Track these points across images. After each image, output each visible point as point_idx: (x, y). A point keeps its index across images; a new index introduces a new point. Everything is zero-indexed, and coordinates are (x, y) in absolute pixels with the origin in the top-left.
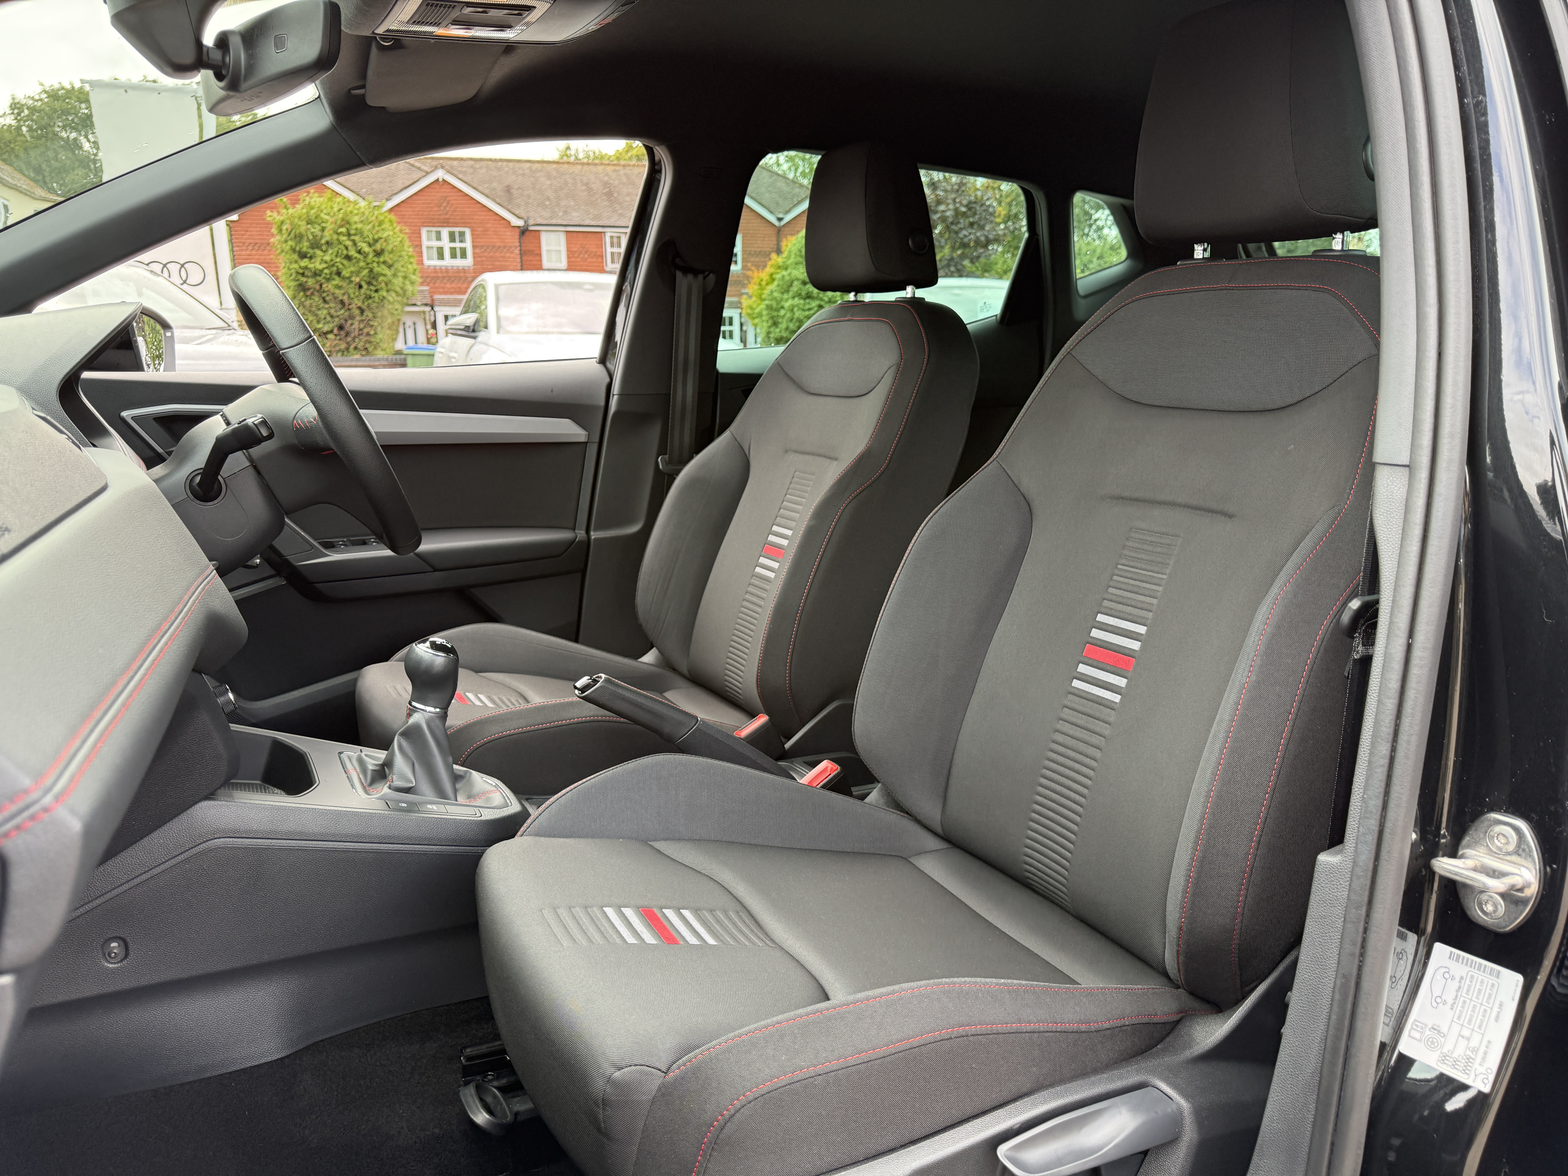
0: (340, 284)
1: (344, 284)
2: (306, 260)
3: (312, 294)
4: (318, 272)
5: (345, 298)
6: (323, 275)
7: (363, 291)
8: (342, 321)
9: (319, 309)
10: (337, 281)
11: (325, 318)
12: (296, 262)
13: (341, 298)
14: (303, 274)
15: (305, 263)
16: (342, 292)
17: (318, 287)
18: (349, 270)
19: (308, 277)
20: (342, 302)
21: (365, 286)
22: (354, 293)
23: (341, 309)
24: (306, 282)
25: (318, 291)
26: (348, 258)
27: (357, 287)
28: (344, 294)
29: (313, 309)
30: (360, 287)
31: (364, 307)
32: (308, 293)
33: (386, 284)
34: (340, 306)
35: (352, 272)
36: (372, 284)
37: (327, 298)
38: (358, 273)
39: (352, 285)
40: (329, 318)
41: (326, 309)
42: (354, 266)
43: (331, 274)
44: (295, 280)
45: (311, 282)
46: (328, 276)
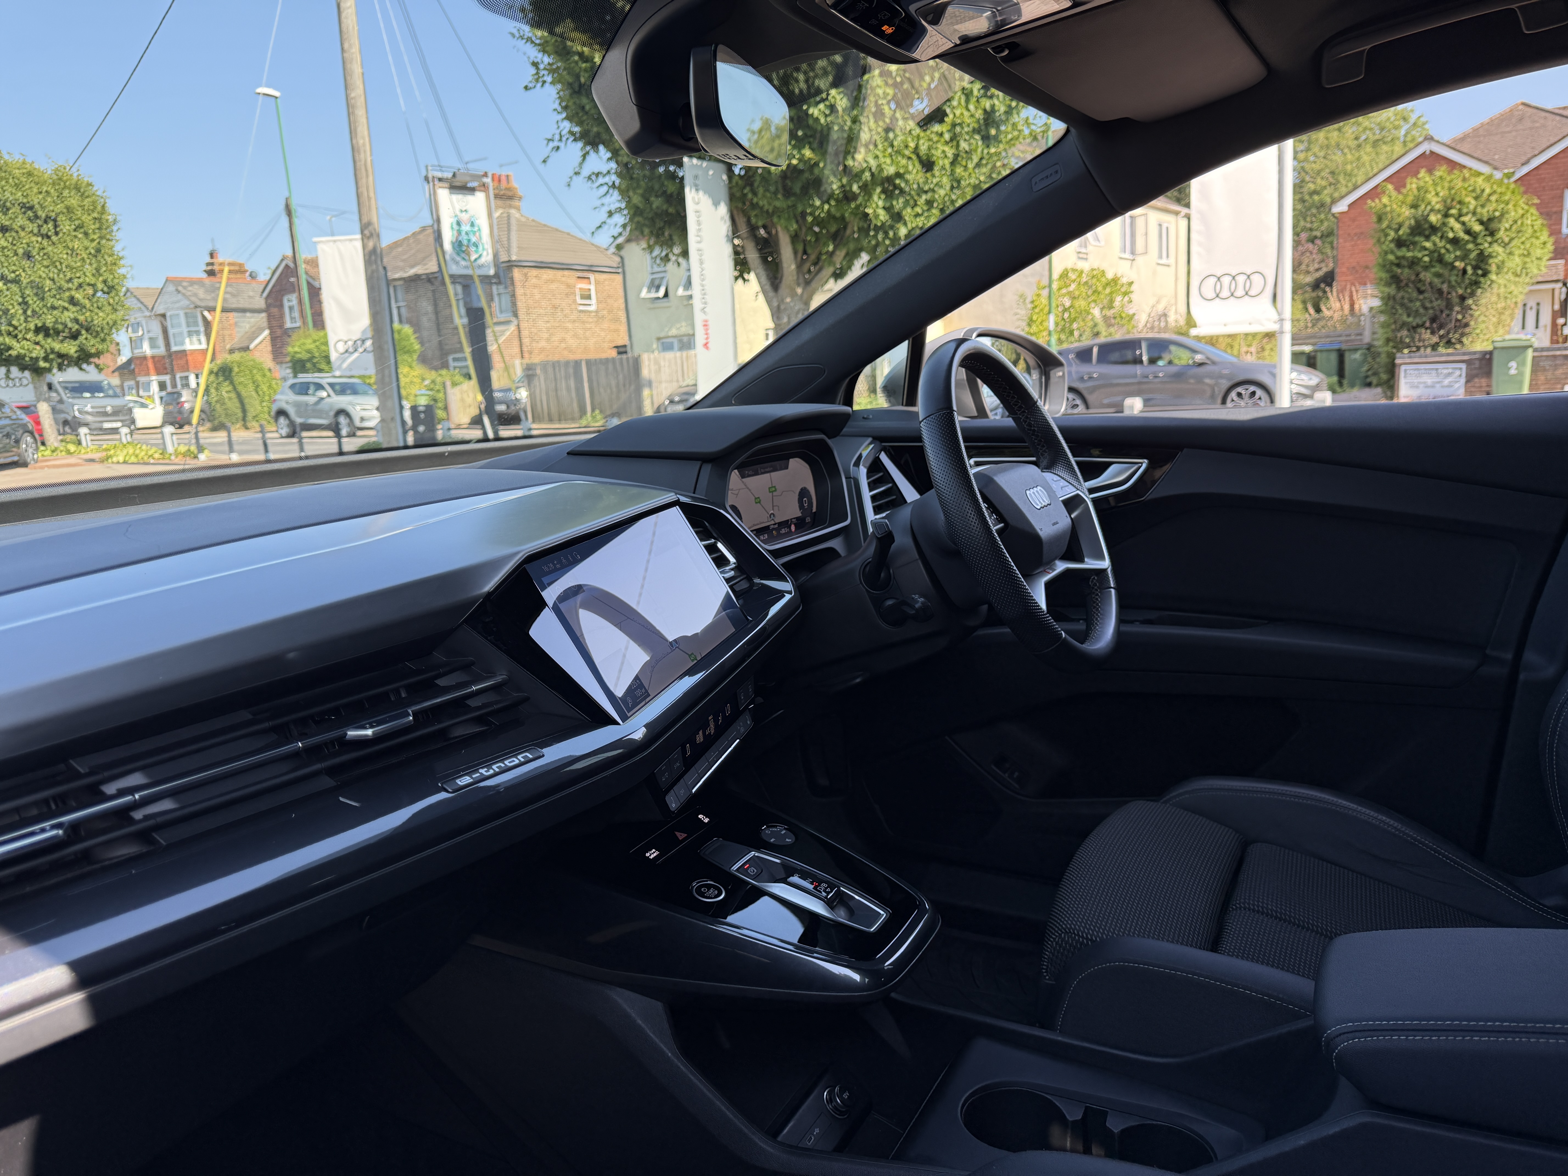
0: (1441, 271)
1: (1446, 272)
2: (1404, 249)
3: (1407, 285)
4: (1416, 260)
5: (1445, 287)
6: (1422, 264)
7: (1467, 276)
8: (1438, 313)
9: (1411, 301)
10: (1438, 269)
11: (1417, 311)
12: (1392, 252)
13: (1439, 286)
14: (1398, 265)
15: (1403, 252)
16: (1441, 280)
17: (1413, 278)
18: (1453, 256)
19: (1404, 267)
20: (1440, 292)
21: (1469, 270)
22: (1456, 281)
23: (1437, 299)
24: (1402, 273)
25: (1413, 282)
26: (1455, 241)
27: (1461, 273)
28: (1443, 283)
29: (1406, 301)
30: (1464, 271)
31: (1466, 295)
32: (1403, 284)
33: (1498, 267)
34: (1437, 296)
35: (1456, 257)
36: (1480, 268)
37: (1423, 288)
38: (1463, 258)
39: (1455, 272)
40: (1421, 311)
41: (1421, 300)
42: (1460, 249)
43: (1431, 261)
44: (1388, 271)
45: (1405, 273)
46: (1427, 264)
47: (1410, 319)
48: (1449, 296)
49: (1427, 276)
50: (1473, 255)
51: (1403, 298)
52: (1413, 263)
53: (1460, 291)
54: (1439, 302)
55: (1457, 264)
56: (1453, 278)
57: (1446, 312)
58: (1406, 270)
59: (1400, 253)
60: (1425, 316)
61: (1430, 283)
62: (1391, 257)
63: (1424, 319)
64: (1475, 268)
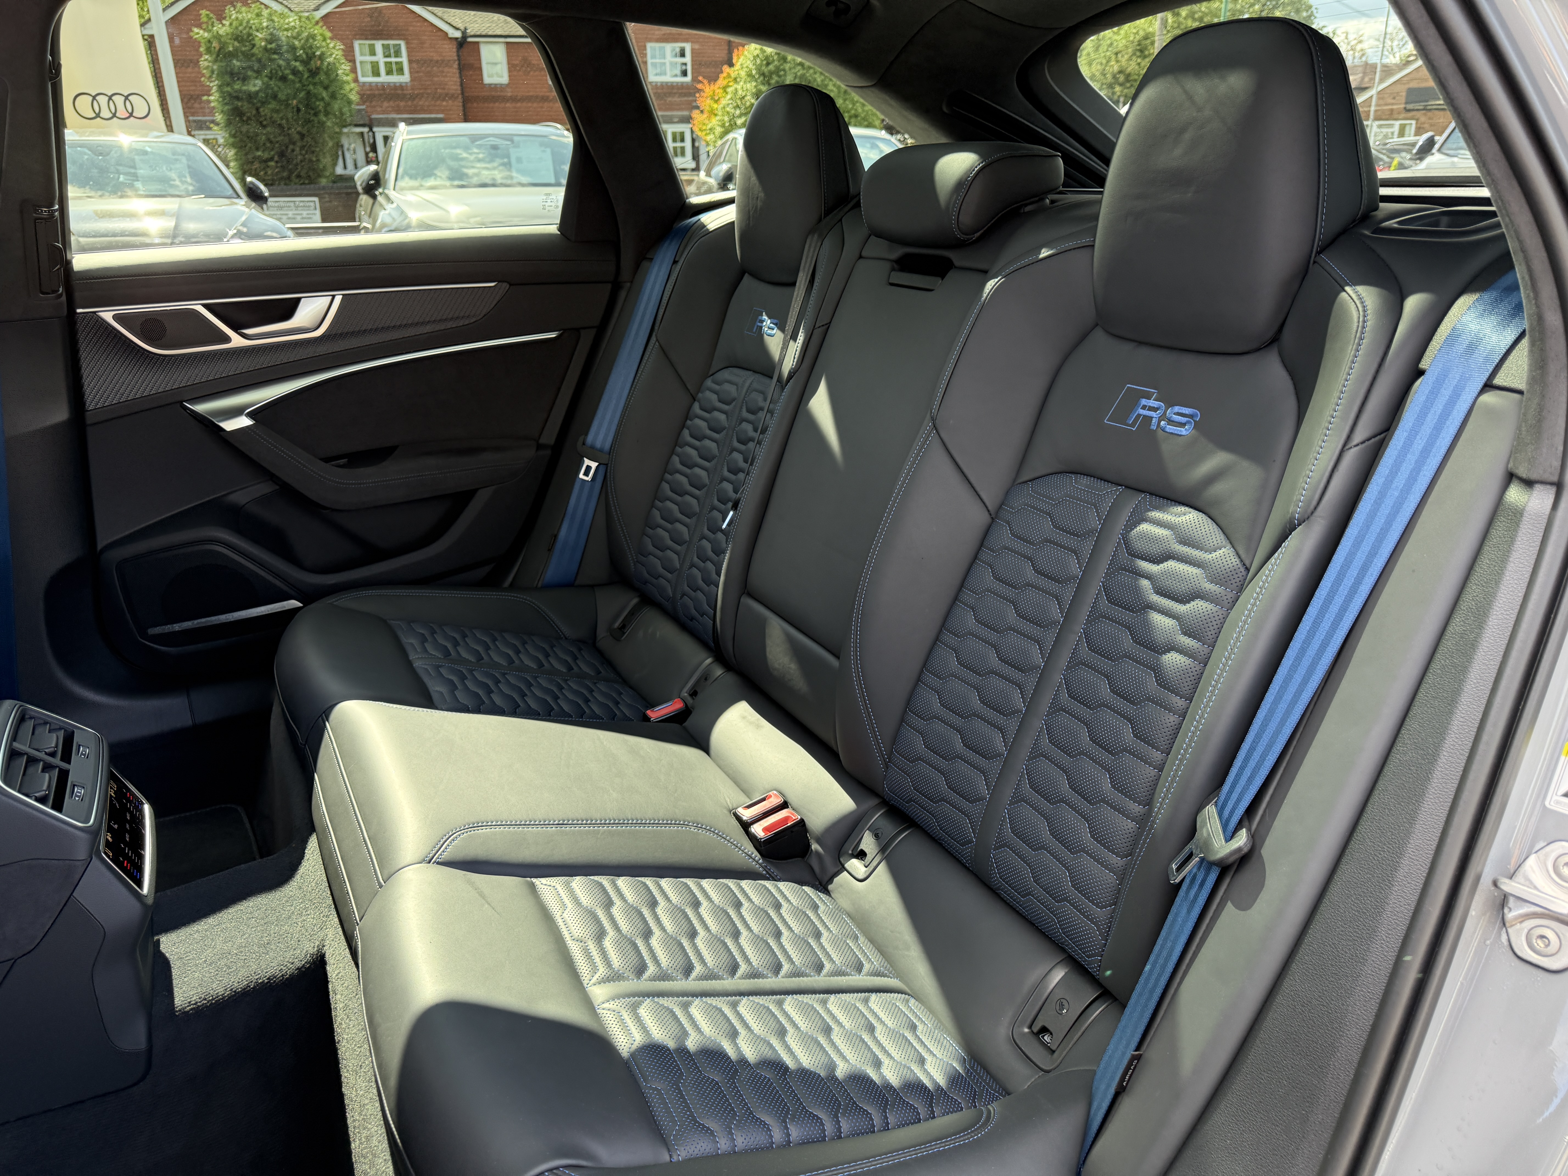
0: (278, 107)
1: (282, 108)
2: (239, 82)
3: (249, 118)
5: (284, 122)
6: (259, 99)
7: (301, 115)
9: (256, 135)
10: (273, 105)
13: (279, 122)
14: (238, 98)
16: (280, 116)
17: (254, 112)
18: (285, 93)
19: (243, 100)
20: (281, 127)
21: (303, 110)
22: (293, 118)
23: (280, 134)
24: (242, 106)
25: (254, 116)
26: (283, 79)
27: (295, 110)
28: (282, 119)
30: (299, 110)
31: (304, 132)
32: (245, 118)
33: (325, 108)
34: (279, 131)
35: (288, 95)
36: (310, 108)
37: (265, 123)
38: (294, 96)
39: (290, 109)
42: (290, 88)
43: (266, 97)
44: (229, 104)
46: (264, 100)
47: (259, 153)
48: (290, 132)
49: (265, 111)
50: (302, 95)
51: (248, 132)
52: (250, 96)
53: (299, 129)
54: (282, 138)
55: (290, 102)
56: (290, 115)
57: (291, 147)
58: (245, 103)
59: (236, 87)
60: (272, 149)
61: (271, 118)
62: (229, 89)
63: (272, 153)
64: (307, 106)
